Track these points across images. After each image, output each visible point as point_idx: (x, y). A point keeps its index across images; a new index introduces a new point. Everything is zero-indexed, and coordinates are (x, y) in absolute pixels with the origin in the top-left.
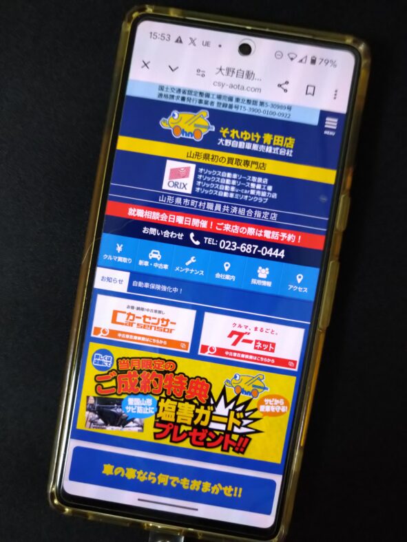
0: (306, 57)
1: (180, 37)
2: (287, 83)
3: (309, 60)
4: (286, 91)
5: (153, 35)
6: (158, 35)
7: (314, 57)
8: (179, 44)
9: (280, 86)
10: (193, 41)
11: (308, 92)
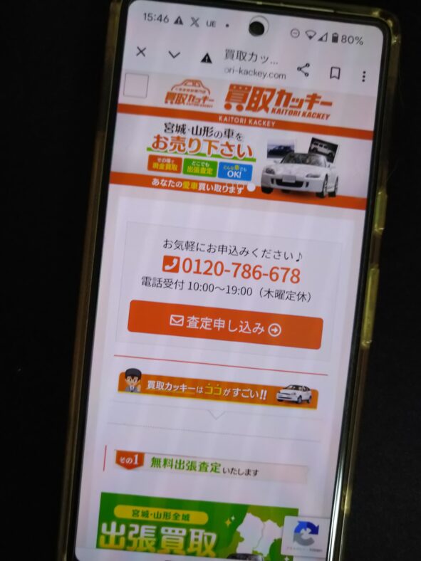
0: (327, 34)
1: (179, 17)
2: (308, 65)
3: (330, 38)
4: (307, 74)
5: (148, 16)
6: (153, 16)
7: (336, 34)
8: (178, 26)
9: (300, 69)
10: (195, 22)
11: (333, 75)
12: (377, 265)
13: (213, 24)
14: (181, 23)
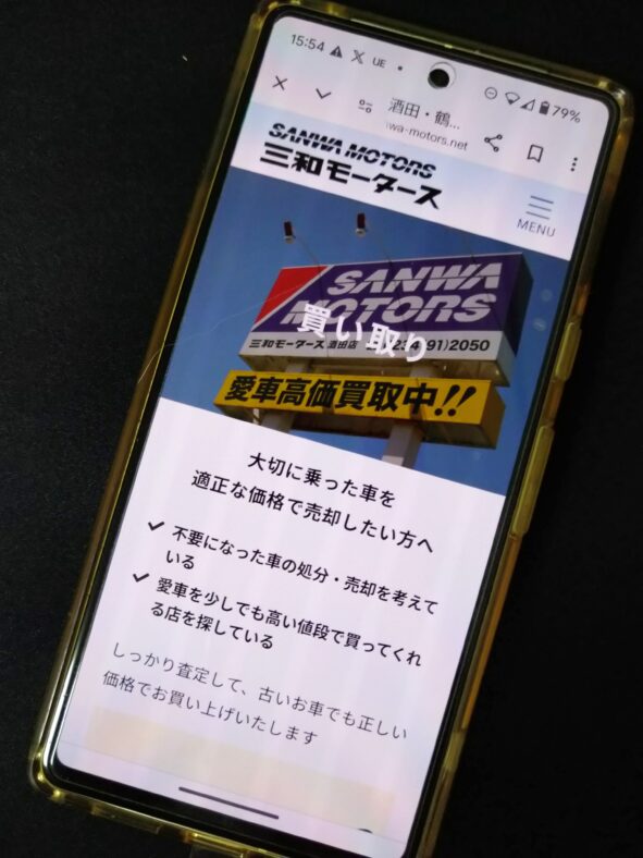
0: (534, 101)
1: (338, 47)
2: (499, 137)
3: (538, 107)
4: (496, 149)
5: (298, 39)
6: (304, 40)
7: (546, 102)
8: (336, 58)
9: (488, 140)
10: (358, 57)
11: (532, 155)
12: (551, 424)
13: (381, 63)
14: (339, 55)
